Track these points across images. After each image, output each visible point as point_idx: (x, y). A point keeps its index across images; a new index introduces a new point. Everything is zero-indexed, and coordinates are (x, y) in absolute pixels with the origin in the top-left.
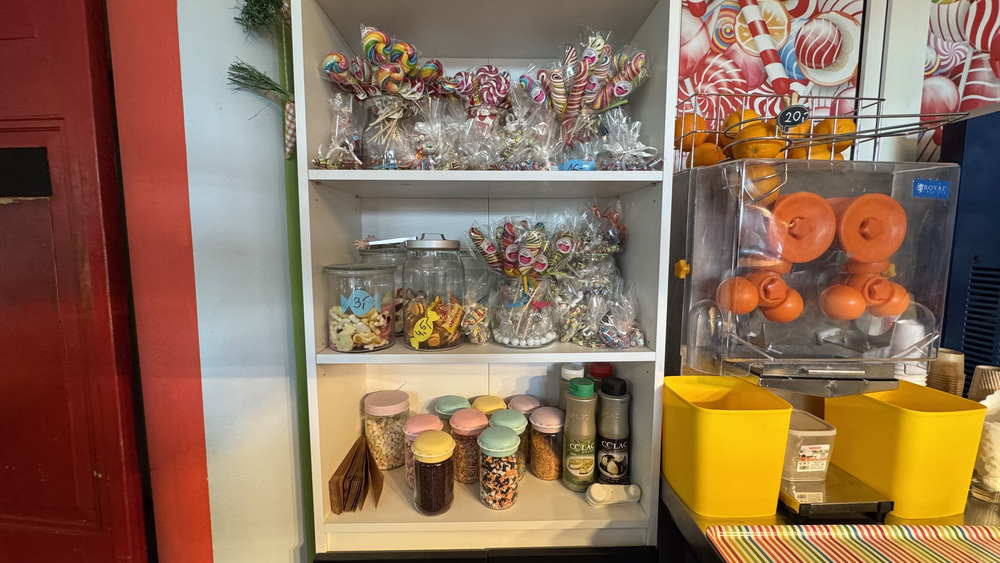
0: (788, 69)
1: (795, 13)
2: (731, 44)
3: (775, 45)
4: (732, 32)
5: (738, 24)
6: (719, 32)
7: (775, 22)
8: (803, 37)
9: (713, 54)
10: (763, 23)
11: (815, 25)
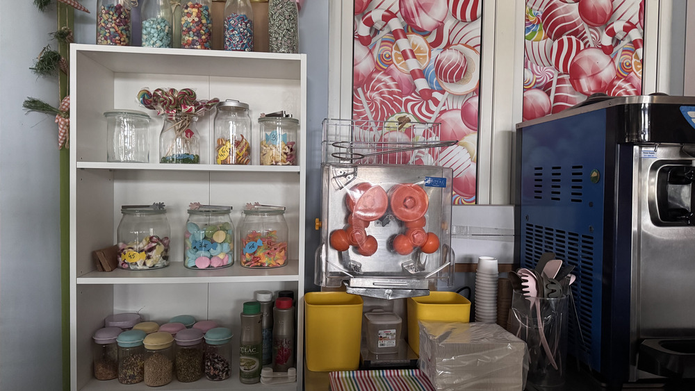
0: (430, 82)
1: (434, 45)
2: (390, 65)
3: (421, 66)
4: (390, 56)
5: (394, 51)
6: (381, 56)
7: (419, 51)
8: (440, 61)
9: (377, 71)
10: (412, 51)
11: (448, 53)
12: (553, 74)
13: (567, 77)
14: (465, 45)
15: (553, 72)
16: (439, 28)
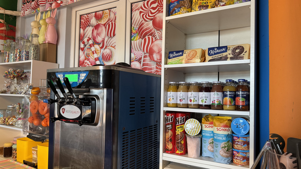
0: (100, 62)
1: (101, 48)
2: (89, 57)
3: (98, 56)
4: (89, 54)
5: (90, 52)
6: (86, 54)
7: (98, 51)
8: (103, 54)
9: (86, 59)
10: (95, 51)
11: (106, 50)
12: (142, 54)
13: (148, 54)
14: (111, 46)
15: (142, 53)
16: (103, 41)
